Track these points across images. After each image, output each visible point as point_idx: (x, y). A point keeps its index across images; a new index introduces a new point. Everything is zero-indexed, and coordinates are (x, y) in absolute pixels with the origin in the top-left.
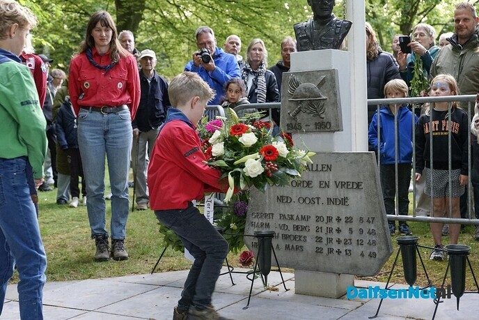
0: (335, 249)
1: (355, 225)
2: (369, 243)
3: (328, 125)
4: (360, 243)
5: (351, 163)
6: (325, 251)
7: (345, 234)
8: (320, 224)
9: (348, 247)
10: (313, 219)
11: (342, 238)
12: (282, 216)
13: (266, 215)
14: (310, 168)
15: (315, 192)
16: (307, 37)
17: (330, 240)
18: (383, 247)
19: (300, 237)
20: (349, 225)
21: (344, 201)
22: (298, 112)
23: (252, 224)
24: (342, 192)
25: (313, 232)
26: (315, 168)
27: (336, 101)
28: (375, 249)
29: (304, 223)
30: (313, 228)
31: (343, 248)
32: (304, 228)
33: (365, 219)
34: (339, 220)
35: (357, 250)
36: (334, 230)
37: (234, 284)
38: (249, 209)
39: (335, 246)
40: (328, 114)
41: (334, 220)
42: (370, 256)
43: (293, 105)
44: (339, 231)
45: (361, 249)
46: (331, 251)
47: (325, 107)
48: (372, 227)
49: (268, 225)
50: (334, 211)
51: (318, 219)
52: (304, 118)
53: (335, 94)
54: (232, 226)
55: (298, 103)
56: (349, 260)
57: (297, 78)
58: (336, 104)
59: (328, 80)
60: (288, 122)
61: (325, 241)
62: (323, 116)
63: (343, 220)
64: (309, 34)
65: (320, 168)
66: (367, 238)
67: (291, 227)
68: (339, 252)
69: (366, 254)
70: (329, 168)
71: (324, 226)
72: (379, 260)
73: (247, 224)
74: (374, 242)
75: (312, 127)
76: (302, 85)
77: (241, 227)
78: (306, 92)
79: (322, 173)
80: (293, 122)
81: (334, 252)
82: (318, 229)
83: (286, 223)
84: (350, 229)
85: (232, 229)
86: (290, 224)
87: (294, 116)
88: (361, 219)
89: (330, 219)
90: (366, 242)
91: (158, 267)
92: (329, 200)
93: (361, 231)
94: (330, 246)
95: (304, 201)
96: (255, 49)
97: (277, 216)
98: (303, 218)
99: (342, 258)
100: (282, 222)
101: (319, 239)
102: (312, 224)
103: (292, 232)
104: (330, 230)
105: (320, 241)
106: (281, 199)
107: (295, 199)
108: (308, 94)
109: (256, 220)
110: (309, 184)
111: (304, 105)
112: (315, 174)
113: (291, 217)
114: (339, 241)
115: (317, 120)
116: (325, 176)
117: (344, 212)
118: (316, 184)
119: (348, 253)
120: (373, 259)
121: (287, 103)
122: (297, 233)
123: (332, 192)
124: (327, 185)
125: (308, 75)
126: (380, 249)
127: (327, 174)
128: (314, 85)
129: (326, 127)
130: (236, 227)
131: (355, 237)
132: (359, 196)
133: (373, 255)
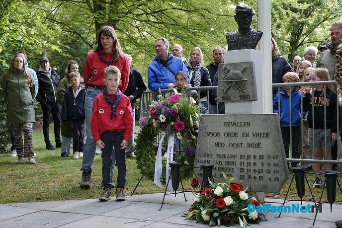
0: (253, 176)
1: (265, 161)
2: (274, 172)
3: (248, 97)
4: (268, 172)
5: (263, 121)
6: (246, 177)
7: (259, 166)
8: (243, 160)
9: (261, 175)
10: (238, 157)
11: (257, 169)
12: (218, 156)
13: (208, 155)
14: (237, 124)
15: (239, 139)
16: (234, 42)
17: (249, 170)
18: (283, 174)
19: (230, 168)
20: (261, 161)
21: (258, 145)
22: (229, 89)
23: (199, 161)
24: (257, 139)
25: (238, 165)
26: (239, 124)
27: (253, 81)
28: (278, 176)
29: (232, 160)
30: (238, 163)
31: (257, 175)
32: (232, 163)
33: (272, 156)
34: (255, 157)
35: (266, 176)
36: (252, 164)
37: (186, 201)
38: (197, 151)
39: (252, 174)
40: (248, 90)
41: (252, 157)
42: (275, 180)
43: (225, 84)
44: (255, 164)
45: (269, 175)
46: (250, 177)
47: (246, 85)
48: (276, 161)
49: (209, 162)
50: (252, 151)
51: (242, 157)
52: (233, 92)
53: (253, 77)
54: (186, 162)
55: (229, 83)
56: (261, 183)
57: (228, 67)
58: (253, 84)
59: (248, 69)
60: (222, 95)
61: (246, 171)
62: (245, 91)
63: (258, 157)
64: (236, 39)
65: (243, 124)
66: (273, 168)
67: (224, 163)
68: (255, 178)
69: (273, 178)
70: (249, 124)
71: (246, 161)
72: (280, 182)
73: (195, 161)
74: (277, 171)
75: (238, 98)
76: (231, 72)
77: (192, 164)
78: (234, 76)
79: (244, 127)
80: (226, 95)
81: (252, 178)
82: (242, 163)
83: (221, 160)
84: (262, 163)
85: (186, 165)
86: (224, 161)
87: (227, 91)
88: (269, 157)
89: (249, 157)
90: (272, 171)
91: (135, 192)
92: (249, 145)
93: (269, 164)
94: (249, 174)
95: (233, 145)
96: (194, 54)
97: (215, 156)
98: (232, 156)
99: (257, 182)
100: (218, 160)
101: (242, 170)
102: (238, 160)
103: (224, 166)
104: (249, 164)
105: (243, 171)
106: (217, 145)
107: (226, 144)
108: (235, 77)
109: (201, 159)
110: (235, 134)
111: (233, 84)
112: (240, 128)
113: (224, 156)
114: (255, 171)
115: (241, 94)
116: (246, 129)
117: (258, 152)
118: (240, 134)
119: (261, 178)
120: (277, 182)
121: (222, 83)
122: (228, 166)
123: (251, 140)
124: (247, 135)
125: (235, 65)
126: (281, 175)
127: (247, 128)
128: (239, 72)
129: (247, 98)
130: (188, 163)
131: (265, 168)
132: (268, 142)
133: (276, 179)
